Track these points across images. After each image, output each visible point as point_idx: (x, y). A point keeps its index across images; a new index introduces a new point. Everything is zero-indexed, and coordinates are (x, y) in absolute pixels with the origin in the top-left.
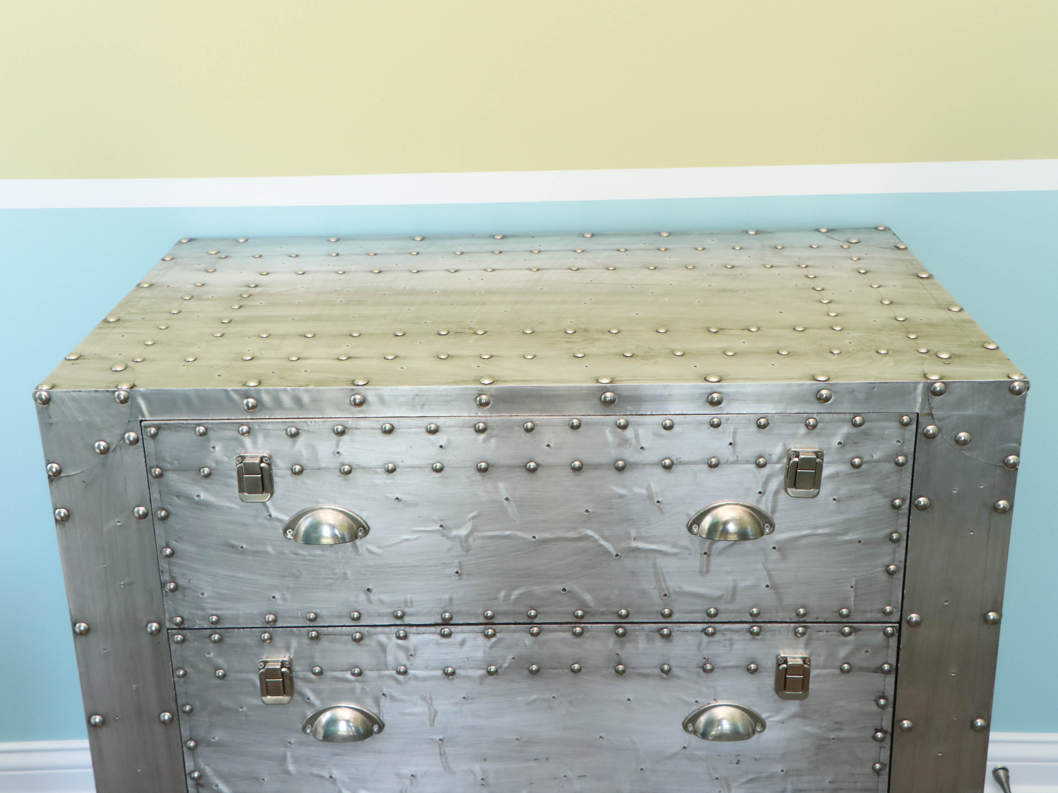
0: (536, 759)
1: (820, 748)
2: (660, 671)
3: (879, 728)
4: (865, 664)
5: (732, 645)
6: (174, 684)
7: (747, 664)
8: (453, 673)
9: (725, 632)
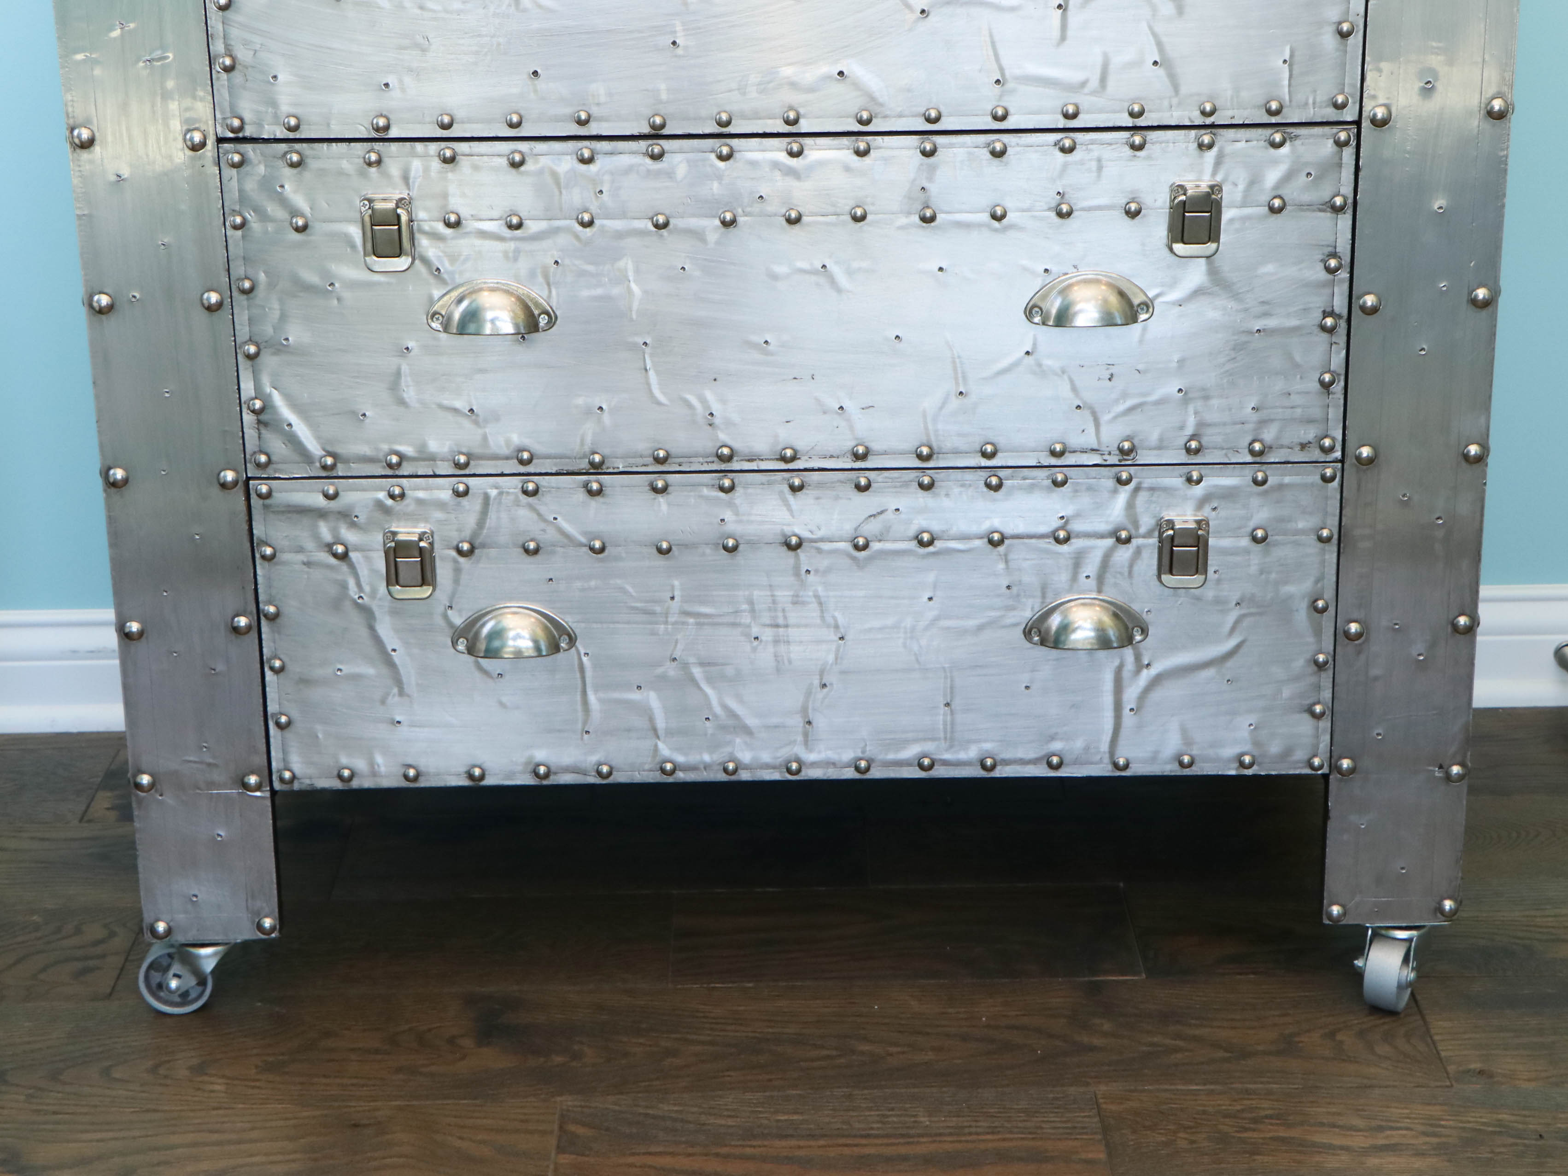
0: (795, 378)
1: (1238, 347)
2: (990, 218)
3: (1329, 309)
4: (1306, 198)
5: (1100, 168)
6: (226, 241)
7: (1124, 201)
8: (666, 225)
9: (1090, 147)
